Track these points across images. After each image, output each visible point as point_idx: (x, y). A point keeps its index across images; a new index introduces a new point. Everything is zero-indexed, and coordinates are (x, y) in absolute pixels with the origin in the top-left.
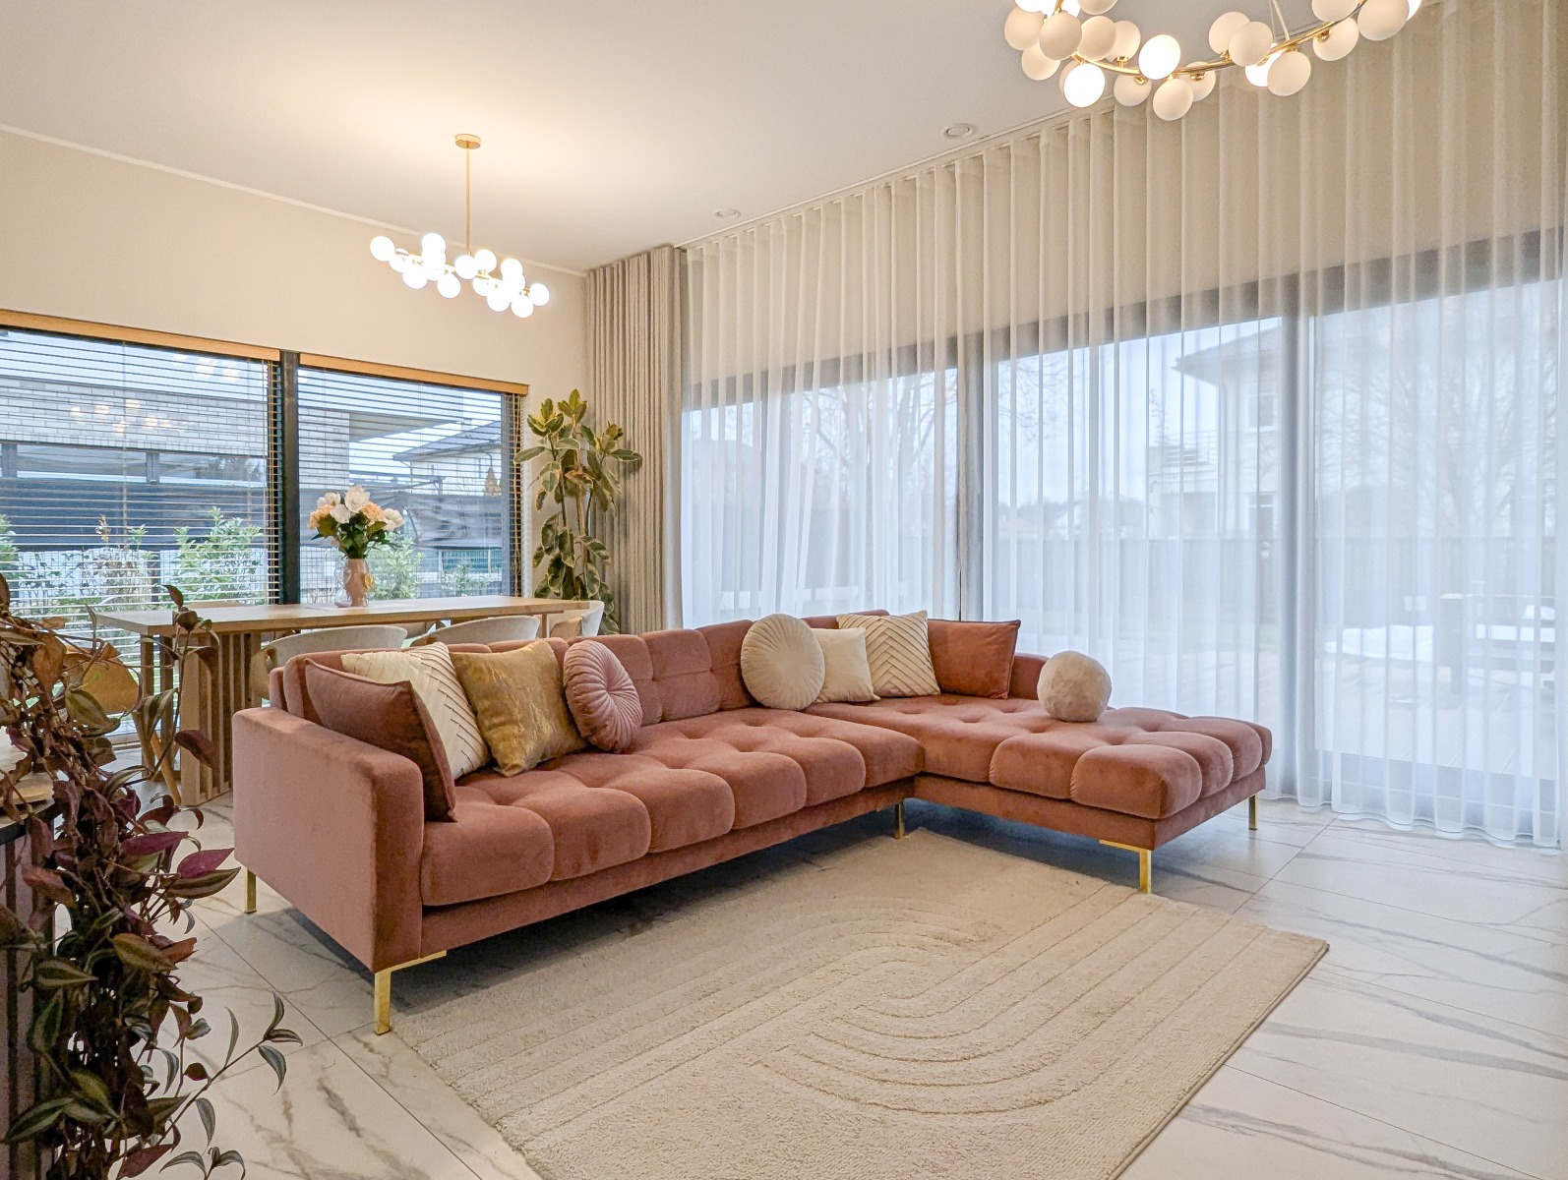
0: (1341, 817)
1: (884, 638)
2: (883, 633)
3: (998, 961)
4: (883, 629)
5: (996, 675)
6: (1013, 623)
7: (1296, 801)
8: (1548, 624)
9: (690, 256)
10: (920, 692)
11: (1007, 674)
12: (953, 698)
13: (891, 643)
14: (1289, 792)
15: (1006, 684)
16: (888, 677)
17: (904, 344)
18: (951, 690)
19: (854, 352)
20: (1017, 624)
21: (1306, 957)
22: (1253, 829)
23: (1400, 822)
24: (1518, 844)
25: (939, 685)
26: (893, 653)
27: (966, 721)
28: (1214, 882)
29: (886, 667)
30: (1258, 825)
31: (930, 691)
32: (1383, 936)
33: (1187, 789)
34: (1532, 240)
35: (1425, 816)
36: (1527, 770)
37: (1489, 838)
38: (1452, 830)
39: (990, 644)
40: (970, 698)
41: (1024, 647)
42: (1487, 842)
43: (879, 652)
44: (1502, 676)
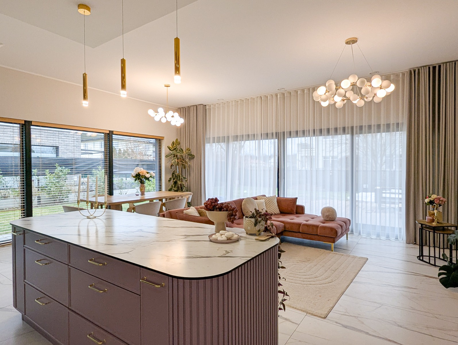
0: (363, 236)
1: (268, 202)
2: (268, 201)
3: (312, 264)
4: (268, 200)
5: (293, 209)
6: (296, 198)
7: (354, 234)
8: (401, 194)
9: (207, 107)
10: (276, 213)
11: (295, 209)
12: (284, 215)
13: (270, 203)
14: (352, 231)
15: (295, 211)
16: (269, 210)
17: (265, 133)
18: (283, 213)
19: (253, 133)
20: (297, 198)
21: (365, 260)
22: (347, 239)
23: (374, 237)
24: (395, 240)
25: (280, 211)
26: (270, 205)
27: (291, 219)
28: (344, 249)
29: (269, 208)
30: (348, 239)
31: (278, 213)
32: (375, 256)
33: (340, 231)
34: (398, 124)
35: (378, 235)
36: (397, 226)
37: (390, 239)
38: (383, 238)
39: (291, 202)
40: (288, 214)
41: (298, 203)
42: (390, 240)
43: (267, 205)
44: (393, 206)
